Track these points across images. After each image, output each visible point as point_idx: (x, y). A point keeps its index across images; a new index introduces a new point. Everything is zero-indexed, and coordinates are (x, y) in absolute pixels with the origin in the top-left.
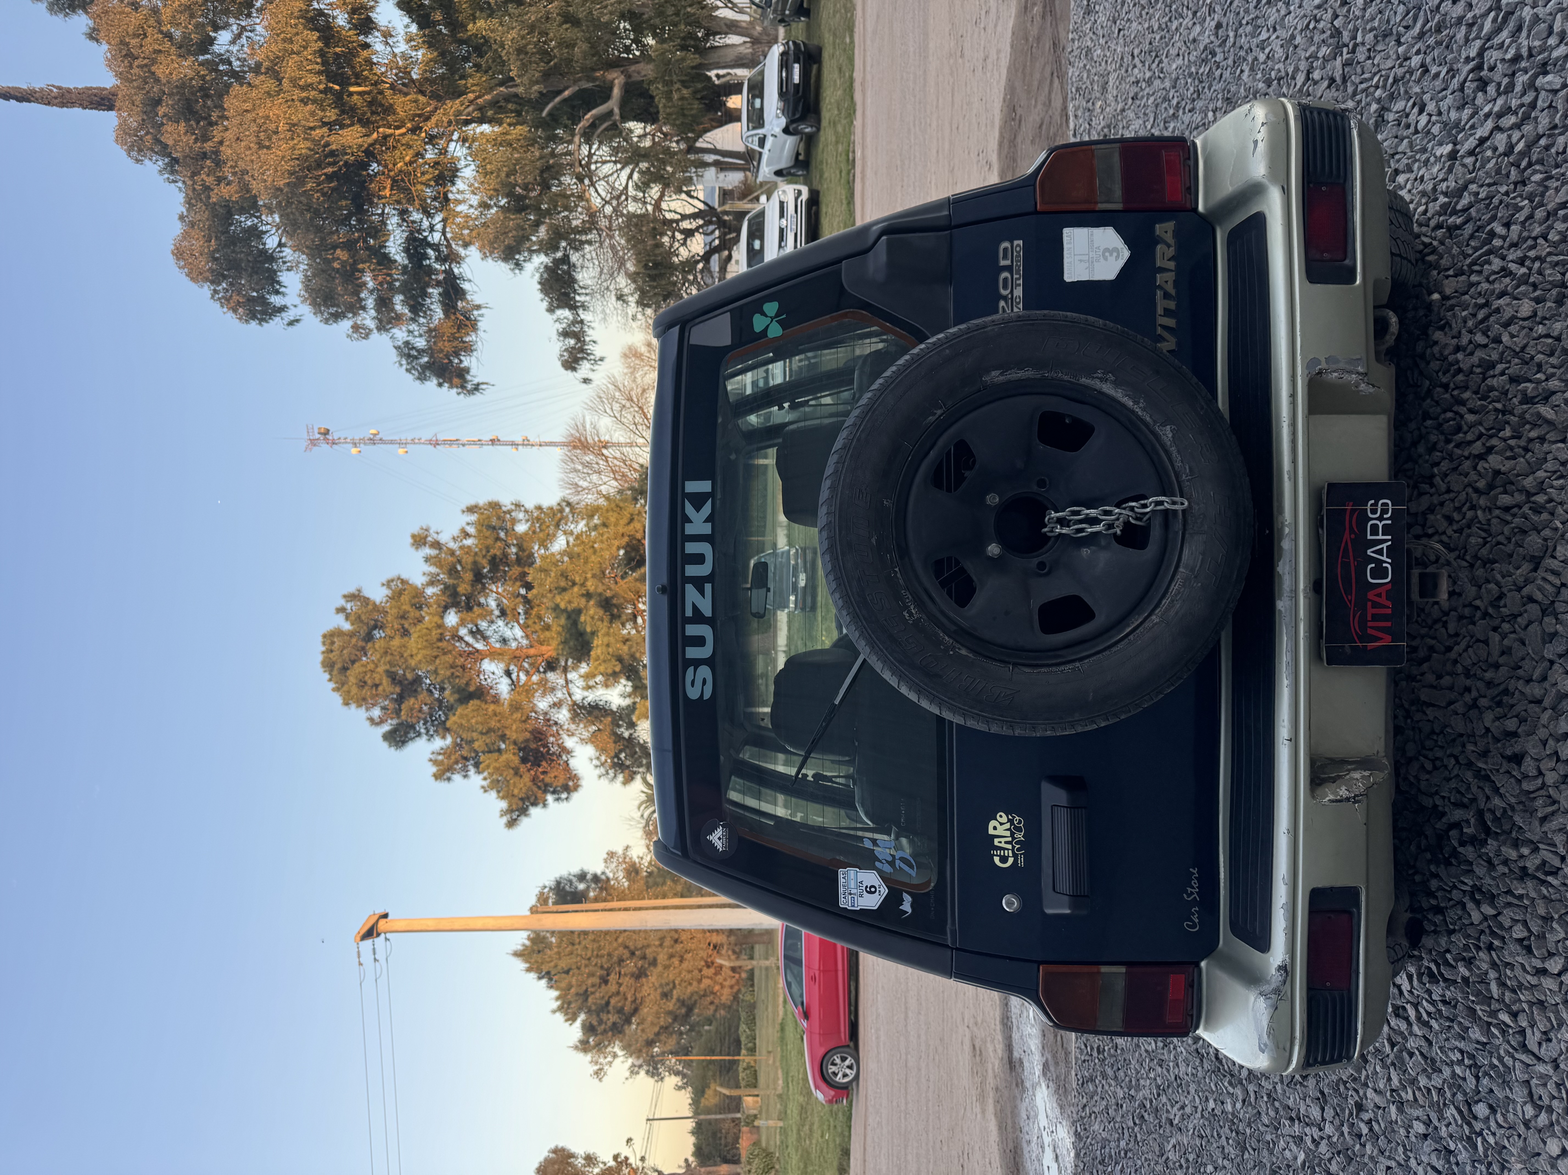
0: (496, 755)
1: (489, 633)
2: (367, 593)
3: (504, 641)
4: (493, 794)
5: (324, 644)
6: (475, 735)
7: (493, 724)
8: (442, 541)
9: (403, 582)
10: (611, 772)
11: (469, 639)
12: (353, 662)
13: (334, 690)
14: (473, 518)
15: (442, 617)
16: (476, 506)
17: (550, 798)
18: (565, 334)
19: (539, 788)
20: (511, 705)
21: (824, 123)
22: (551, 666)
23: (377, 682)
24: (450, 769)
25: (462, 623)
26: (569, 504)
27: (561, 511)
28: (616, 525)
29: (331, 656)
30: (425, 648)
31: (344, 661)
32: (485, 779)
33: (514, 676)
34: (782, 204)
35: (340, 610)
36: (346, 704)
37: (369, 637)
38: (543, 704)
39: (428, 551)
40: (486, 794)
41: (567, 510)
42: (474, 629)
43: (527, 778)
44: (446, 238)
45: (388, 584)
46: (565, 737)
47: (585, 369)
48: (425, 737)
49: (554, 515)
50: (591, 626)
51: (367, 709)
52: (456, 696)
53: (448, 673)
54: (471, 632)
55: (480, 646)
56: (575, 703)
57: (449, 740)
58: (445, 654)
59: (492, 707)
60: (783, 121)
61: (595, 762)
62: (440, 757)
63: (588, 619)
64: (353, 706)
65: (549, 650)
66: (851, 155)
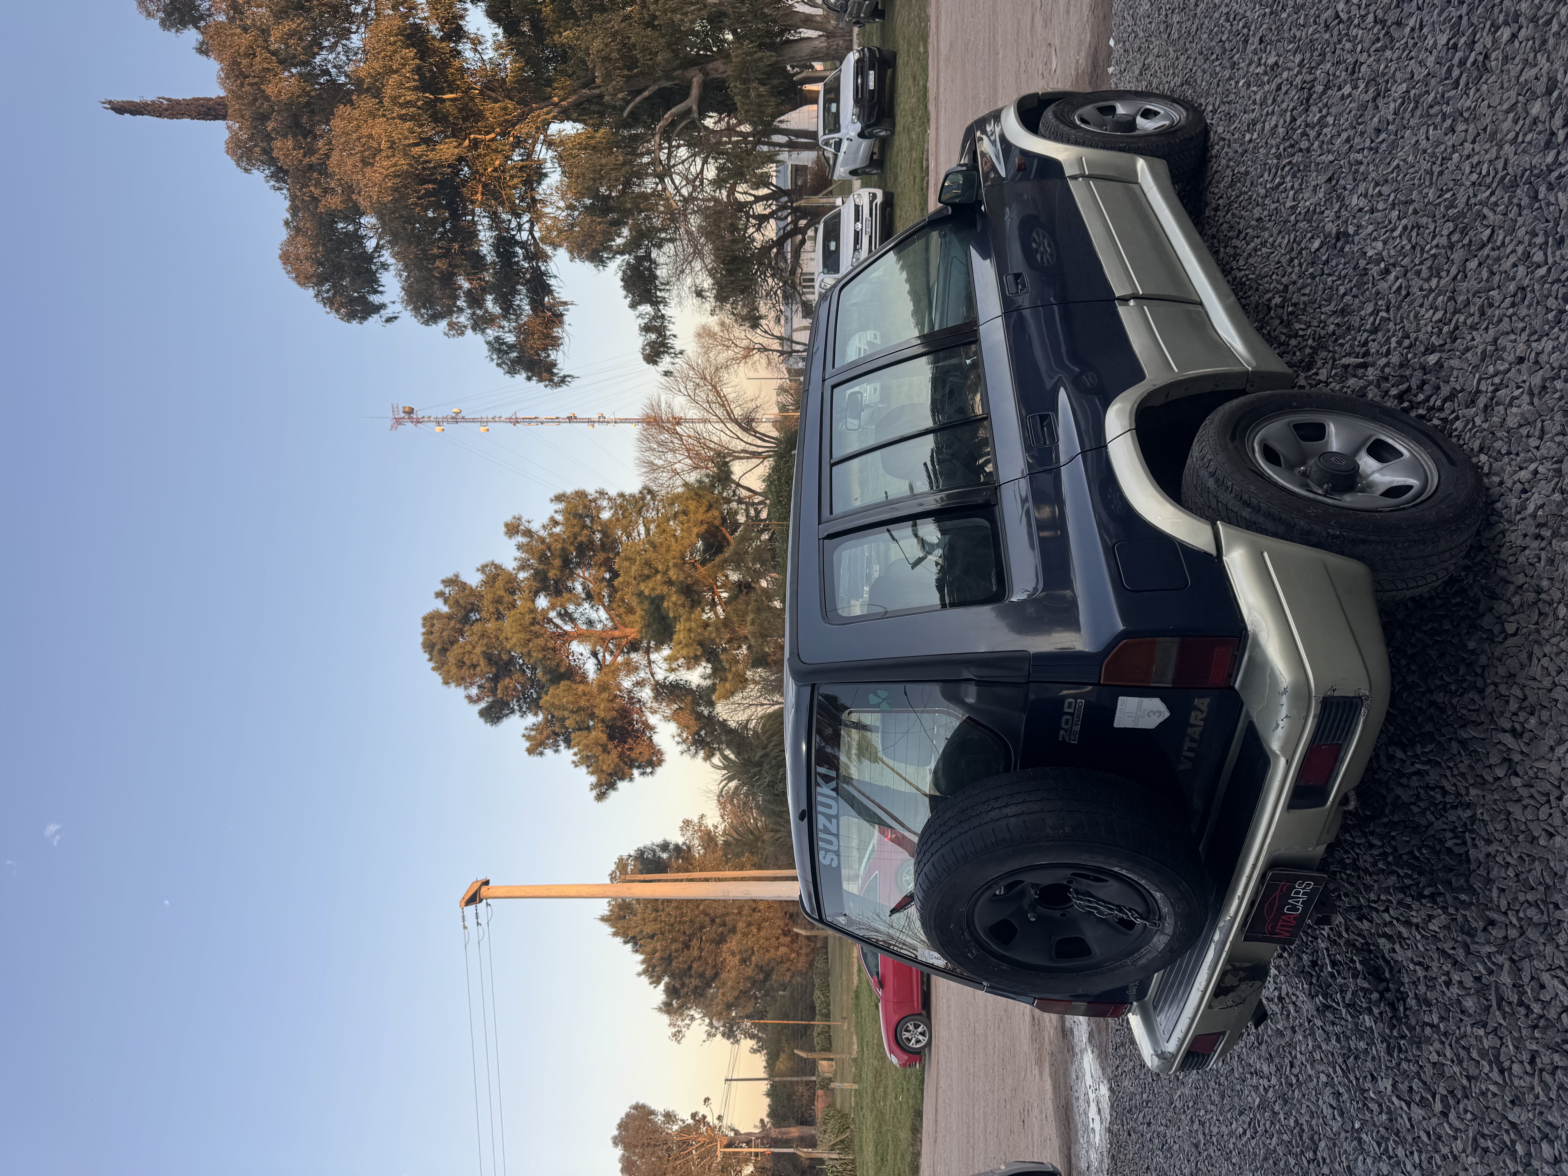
0: (585, 733)
1: (576, 616)
2: (464, 578)
3: (590, 623)
4: (583, 769)
5: (424, 626)
6: (566, 713)
7: (583, 703)
8: (534, 529)
9: (497, 567)
10: (693, 748)
11: (558, 621)
12: (452, 643)
13: (433, 669)
14: (561, 506)
15: (533, 601)
16: (564, 495)
17: (636, 772)
18: (647, 329)
19: (625, 763)
20: (599, 686)
21: (899, 128)
22: (634, 647)
23: (475, 661)
24: (542, 744)
25: (553, 607)
26: (650, 492)
27: (643, 498)
28: (696, 512)
29: (432, 637)
30: (520, 631)
31: (443, 642)
32: (575, 754)
33: (600, 656)
34: (857, 207)
35: (440, 594)
36: (446, 683)
37: (465, 620)
38: (627, 683)
39: (520, 539)
40: (577, 769)
41: (649, 497)
42: (563, 612)
43: (614, 755)
44: (533, 237)
45: (483, 569)
46: (648, 714)
47: (666, 362)
48: (518, 714)
49: (636, 502)
50: (674, 612)
51: (466, 688)
52: (548, 677)
53: (540, 656)
54: (560, 615)
55: (568, 628)
56: (657, 683)
57: (541, 717)
58: (537, 637)
59: (581, 688)
60: (858, 126)
61: (678, 739)
62: (533, 733)
63: (671, 605)
64: (453, 685)
65: (633, 632)
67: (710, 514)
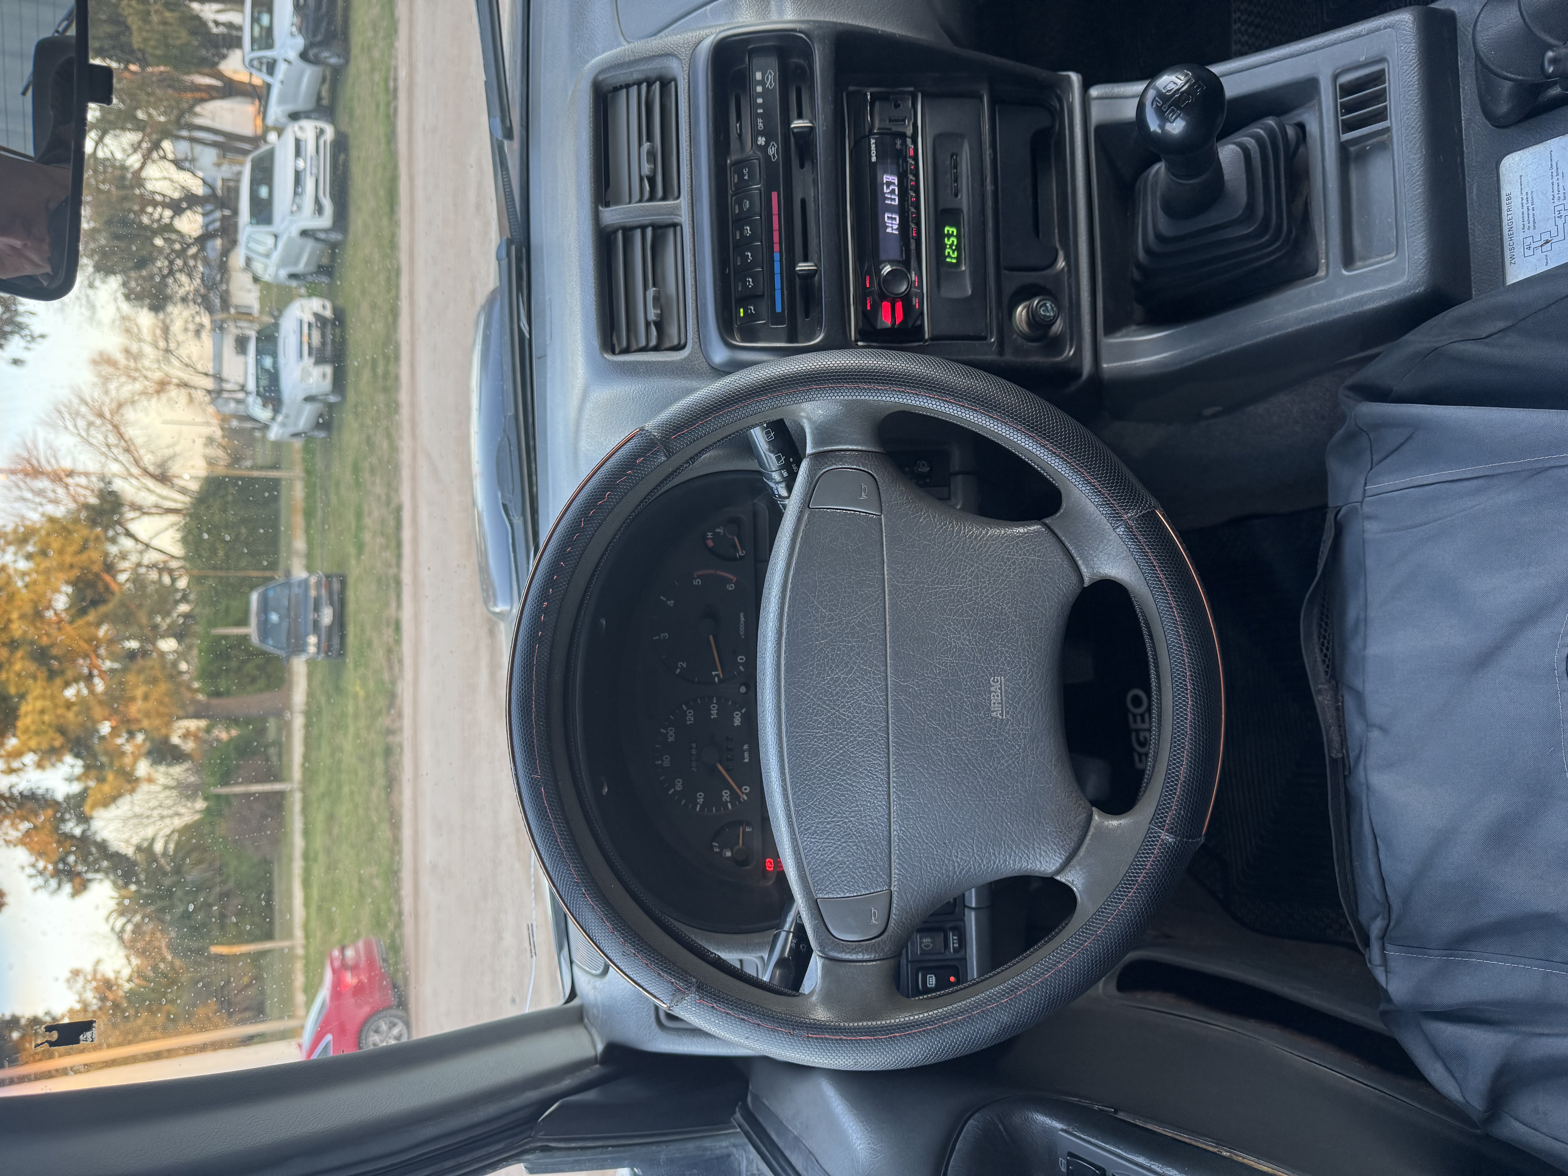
10: (53, 882)
21: (355, 50)
28: (61, 552)
34: (297, 142)
47: (15, 346)
50: (17, 686)
60: (300, 42)
63: (12, 676)
66: (391, 84)
67: (84, 557)
